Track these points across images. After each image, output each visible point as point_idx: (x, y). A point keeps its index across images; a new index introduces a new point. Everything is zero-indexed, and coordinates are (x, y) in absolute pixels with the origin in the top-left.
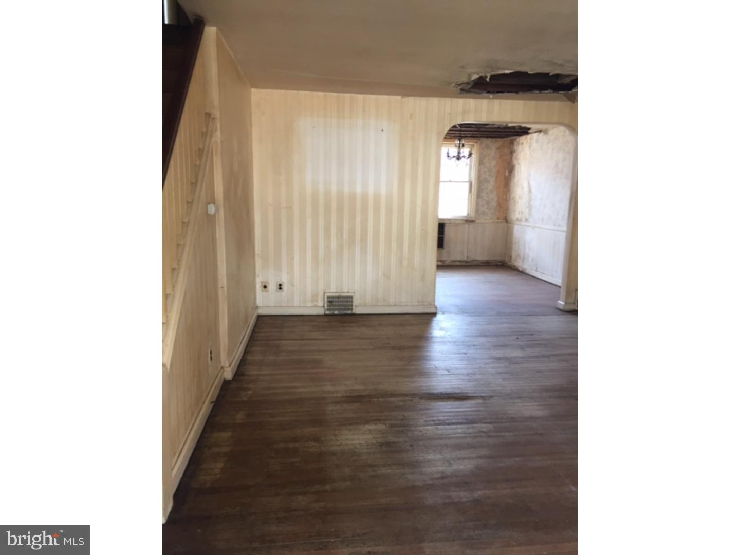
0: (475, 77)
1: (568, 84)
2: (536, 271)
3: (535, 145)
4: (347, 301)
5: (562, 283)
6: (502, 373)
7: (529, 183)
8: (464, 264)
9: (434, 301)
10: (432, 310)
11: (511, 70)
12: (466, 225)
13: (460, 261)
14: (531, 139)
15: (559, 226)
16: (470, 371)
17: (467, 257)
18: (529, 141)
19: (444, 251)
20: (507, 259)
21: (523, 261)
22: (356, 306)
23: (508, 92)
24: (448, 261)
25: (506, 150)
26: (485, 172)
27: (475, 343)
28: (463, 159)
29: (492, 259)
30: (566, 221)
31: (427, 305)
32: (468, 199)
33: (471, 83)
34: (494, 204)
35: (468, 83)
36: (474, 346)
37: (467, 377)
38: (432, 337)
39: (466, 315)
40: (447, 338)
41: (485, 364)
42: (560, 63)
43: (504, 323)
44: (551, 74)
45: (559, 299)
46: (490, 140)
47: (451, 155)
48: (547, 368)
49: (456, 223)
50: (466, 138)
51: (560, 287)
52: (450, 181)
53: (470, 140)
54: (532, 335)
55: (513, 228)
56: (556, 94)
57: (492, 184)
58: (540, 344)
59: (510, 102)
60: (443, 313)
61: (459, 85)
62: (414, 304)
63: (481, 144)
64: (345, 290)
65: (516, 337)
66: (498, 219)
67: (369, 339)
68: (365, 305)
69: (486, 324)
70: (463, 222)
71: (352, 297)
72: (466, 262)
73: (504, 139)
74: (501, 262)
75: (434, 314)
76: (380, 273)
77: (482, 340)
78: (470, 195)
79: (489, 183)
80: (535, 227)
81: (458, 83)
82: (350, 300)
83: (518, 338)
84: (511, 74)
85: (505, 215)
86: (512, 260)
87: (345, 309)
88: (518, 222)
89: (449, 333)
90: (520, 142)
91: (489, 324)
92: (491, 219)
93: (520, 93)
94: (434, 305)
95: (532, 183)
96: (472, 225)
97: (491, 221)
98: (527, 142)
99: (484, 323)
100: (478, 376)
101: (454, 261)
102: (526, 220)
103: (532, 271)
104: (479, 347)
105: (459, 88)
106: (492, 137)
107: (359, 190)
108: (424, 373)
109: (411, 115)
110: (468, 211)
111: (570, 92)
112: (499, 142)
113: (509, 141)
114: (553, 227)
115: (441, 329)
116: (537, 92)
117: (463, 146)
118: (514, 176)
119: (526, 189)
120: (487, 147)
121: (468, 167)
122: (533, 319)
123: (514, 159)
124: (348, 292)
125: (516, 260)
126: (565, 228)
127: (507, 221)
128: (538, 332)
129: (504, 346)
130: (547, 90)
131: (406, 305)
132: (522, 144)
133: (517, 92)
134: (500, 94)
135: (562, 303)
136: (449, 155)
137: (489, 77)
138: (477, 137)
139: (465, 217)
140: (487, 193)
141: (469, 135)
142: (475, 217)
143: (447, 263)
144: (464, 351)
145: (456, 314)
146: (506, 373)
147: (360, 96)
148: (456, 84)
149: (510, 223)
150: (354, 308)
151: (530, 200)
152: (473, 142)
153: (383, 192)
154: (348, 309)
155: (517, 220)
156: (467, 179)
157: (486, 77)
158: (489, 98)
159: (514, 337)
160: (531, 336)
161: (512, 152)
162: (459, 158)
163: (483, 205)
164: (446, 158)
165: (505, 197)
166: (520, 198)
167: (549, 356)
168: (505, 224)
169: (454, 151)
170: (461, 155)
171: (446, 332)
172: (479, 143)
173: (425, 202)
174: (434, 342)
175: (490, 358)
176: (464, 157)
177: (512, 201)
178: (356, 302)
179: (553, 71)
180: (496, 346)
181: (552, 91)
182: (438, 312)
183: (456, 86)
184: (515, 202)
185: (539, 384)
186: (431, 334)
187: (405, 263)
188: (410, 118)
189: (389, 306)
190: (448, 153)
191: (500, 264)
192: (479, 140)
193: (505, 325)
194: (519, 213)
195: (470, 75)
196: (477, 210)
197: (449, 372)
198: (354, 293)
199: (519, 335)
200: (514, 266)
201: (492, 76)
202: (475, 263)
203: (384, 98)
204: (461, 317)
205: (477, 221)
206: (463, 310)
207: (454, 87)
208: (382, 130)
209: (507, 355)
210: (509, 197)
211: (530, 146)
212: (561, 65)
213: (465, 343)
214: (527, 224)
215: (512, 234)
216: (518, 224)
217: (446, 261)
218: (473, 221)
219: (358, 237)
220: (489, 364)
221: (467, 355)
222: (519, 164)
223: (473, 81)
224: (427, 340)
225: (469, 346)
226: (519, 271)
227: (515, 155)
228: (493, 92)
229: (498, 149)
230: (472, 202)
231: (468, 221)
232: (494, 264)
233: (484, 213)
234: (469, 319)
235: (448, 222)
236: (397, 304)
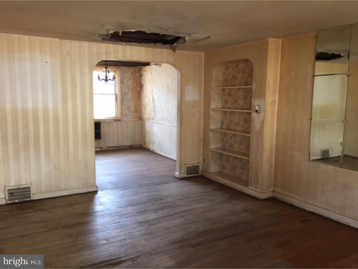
0: (111, 32)
1: (171, 40)
2: (161, 151)
3: (154, 72)
4: (26, 190)
5: (177, 158)
6: (144, 235)
7: (153, 96)
8: (116, 149)
9: (95, 183)
10: (94, 189)
11: (134, 29)
12: (115, 123)
13: (113, 147)
14: (152, 68)
15: (172, 123)
16: (123, 238)
17: (118, 144)
18: (151, 70)
19: (101, 141)
20: (143, 144)
21: (153, 145)
22: (33, 194)
23: (135, 42)
24: (105, 148)
25: (137, 75)
26: (125, 88)
27: (124, 213)
28: (109, 81)
29: (134, 144)
30: (176, 120)
31: (90, 186)
32: (115, 106)
33: (109, 35)
34: (132, 108)
35: (107, 35)
36: (125, 214)
37: (121, 243)
38: (95, 212)
39: (118, 189)
40: (105, 211)
41: (132, 229)
42: (165, 28)
43: (143, 193)
44: (161, 34)
45: (176, 171)
46: (126, 67)
47: (101, 78)
48: (172, 225)
49: (109, 122)
50: (111, 66)
51: (176, 161)
52: (102, 94)
53: (113, 67)
54: (161, 199)
55: (145, 123)
56: (164, 46)
57: (130, 96)
58: (167, 206)
59: (136, 47)
60: (102, 190)
61: (101, 36)
62: (80, 186)
63: (121, 70)
64: (23, 183)
65: (152, 203)
66: (136, 118)
67: (44, 221)
68: (41, 192)
69: (132, 196)
70: (113, 121)
71: (29, 188)
72: (117, 147)
73: (135, 68)
74: (139, 145)
75: (96, 192)
76: (52, 167)
77: (130, 208)
78: (117, 103)
79: (128, 95)
80: (159, 124)
81: (100, 35)
82: (29, 190)
83: (153, 204)
84: (135, 32)
85: (140, 116)
86: (146, 145)
87: (24, 198)
88: (148, 120)
89: (107, 207)
90: (146, 70)
91: (134, 195)
92: (131, 118)
93: (142, 43)
94: (95, 185)
95: (155, 96)
96: (119, 122)
97: (131, 119)
98: (149, 70)
99: (130, 195)
100: (128, 241)
101: (109, 147)
102: (153, 119)
103: (159, 151)
104: (128, 215)
105: (101, 37)
106: (127, 66)
107: (30, 106)
108: (89, 246)
109: (68, 52)
110: (116, 113)
111: (172, 45)
112: (133, 69)
113: (138, 69)
114: (168, 124)
115: (101, 204)
116: (153, 44)
117: (109, 72)
118: (143, 91)
119: (151, 99)
120: (125, 72)
121: (113, 86)
122: (162, 187)
123: (142, 80)
124: (26, 184)
125: (148, 144)
126: (176, 125)
127: (141, 119)
128: (165, 197)
129: (144, 212)
130: (159, 43)
131: (74, 188)
132: (147, 71)
133: (140, 43)
134: (130, 43)
135: (178, 173)
136: (100, 78)
137: (121, 33)
138: (118, 65)
139: (114, 117)
140: (127, 101)
141: (112, 64)
142: (121, 118)
143: (104, 149)
144: (118, 221)
145: (111, 189)
146: (147, 234)
147: (27, 37)
148: (99, 35)
149: (143, 120)
150: (32, 196)
151: (154, 107)
152: (115, 69)
153: (50, 107)
154: (27, 197)
155: (147, 119)
156: (113, 93)
157: (119, 33)
158: (123, 45)
159: (150, 204)
160: (161, 201)
161: (141, 76)
162: (106, 80)
163: (125, 110)
164: (98, 80)
165: (139, 104)
166: (148, 105)
167: (172, 215)
168: (140, 121)
169: (102, 74)
170: (108, 78)
171: (105, 206)
172: (120, 69)
173: (83, 113)
174: (97, 216)
175: (136, 223)
176: (110, 79)
177: (143, 107)
178: (33, 191)
179: (162, 32)
180: (139, 213)
181: (162, 44)
182: (98, 190)
183: (99, 36)
184: (145, 107)
185: (168, 239)
186: (93, 209)
187: (71, 157)
188: (68, 55)
189: (61, 190)
190: (99, 77)
191: (139, 147)
192: (120, 67)
193: (144, 195)
194: (148, 114)
195: (108, 31)
196: (122, 113)
197: (107, 241)
198: (31, 184)
199: (154, 201)
200: (148, 148)
201: (123, 33)
202: (123, 147)
203: (47, 40)
204: (114, 192)
205: (122, 120)
206: (116, 186)
207: (97, 37)
208: (47, 62)
209: (147, 219)
210: (141, 103)
211: (151, 73)
212: (166, 30)
213: (118, 214)
214: (153, 121)
215: (145, 127)
216: (148, 121)
217: (103, 147)
218: (119, 120)
219: (32, 141)
220: (135, 228)
221: (120, 223)
222: (146, 84)
223: (110, 34)
224: (91, 215)
225: (121, 216)
226: (151, 151)
227: (143, 78)
228: (125, 41)
229: (132, 73)
230: (118, 108)
231: (116, 120)
232: (135, 147)
233: (126, 115)
234: (121, 192)
235: (103, 121)
236: (67, 188)
